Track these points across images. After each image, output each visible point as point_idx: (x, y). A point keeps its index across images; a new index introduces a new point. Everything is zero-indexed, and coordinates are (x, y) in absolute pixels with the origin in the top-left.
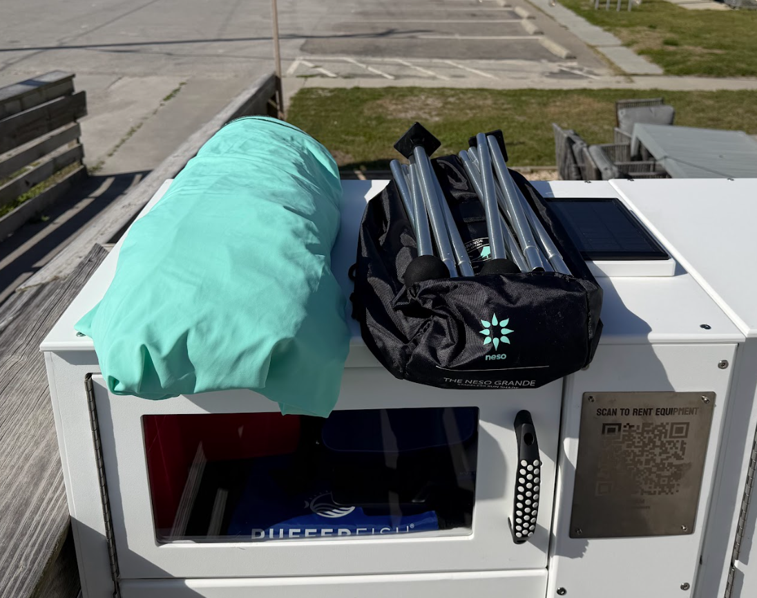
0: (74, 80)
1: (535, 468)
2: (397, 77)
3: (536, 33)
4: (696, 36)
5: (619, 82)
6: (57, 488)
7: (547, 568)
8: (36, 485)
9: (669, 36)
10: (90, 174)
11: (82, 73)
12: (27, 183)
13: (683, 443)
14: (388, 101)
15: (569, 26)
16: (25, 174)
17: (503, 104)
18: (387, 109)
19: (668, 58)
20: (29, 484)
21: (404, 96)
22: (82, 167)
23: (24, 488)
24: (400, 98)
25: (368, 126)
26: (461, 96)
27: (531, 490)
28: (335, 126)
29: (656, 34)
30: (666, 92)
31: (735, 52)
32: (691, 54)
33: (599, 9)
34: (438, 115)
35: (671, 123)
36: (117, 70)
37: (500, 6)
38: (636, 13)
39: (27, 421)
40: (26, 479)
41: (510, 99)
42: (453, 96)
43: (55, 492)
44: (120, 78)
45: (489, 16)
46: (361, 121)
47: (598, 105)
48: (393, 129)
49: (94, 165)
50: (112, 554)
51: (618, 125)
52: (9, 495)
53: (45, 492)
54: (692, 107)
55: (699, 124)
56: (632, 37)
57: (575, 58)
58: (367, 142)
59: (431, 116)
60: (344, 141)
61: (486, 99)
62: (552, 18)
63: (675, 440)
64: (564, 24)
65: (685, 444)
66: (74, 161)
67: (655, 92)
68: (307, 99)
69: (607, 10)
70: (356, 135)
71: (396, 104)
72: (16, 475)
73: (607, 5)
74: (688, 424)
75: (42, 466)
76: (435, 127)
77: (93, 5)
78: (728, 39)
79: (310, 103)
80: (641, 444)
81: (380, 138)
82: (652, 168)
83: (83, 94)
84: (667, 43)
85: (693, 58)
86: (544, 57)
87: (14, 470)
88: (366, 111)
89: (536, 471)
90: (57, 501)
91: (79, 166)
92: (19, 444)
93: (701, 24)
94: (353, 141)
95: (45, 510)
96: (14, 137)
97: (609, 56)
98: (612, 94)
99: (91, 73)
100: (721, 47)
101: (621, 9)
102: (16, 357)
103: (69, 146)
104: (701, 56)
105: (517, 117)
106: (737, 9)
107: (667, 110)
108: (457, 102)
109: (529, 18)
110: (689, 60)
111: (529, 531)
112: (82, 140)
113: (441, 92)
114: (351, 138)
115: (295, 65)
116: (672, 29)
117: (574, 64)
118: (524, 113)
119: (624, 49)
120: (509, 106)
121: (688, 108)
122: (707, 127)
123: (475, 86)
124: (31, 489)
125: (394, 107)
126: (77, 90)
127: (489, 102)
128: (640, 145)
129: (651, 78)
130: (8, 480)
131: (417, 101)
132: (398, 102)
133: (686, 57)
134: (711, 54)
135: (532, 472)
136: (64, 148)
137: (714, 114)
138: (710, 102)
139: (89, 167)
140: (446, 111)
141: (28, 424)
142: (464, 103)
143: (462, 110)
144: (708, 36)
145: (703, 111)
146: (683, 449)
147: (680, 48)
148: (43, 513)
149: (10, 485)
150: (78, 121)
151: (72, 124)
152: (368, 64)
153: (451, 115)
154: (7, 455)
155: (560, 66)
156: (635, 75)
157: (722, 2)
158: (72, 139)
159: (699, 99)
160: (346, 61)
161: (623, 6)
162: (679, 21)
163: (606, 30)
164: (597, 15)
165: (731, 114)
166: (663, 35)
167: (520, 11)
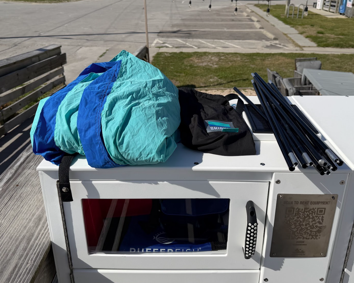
0: (61, 48)
1: (255, 226)
3: (260, 28)
4: (332, 30)
5: (297, 50)
6: (46, 229)
7: (260, 269)
8: (37, 227)
9: (320, 29)
11: (65, 45)
12: (42, 92)
13: (323, 217)
14: (195, 58)
15: (276, 25)
16: (40, 88)
17: (245, 60)
18: (194, 62)
19: (319, 40)
20: (34, 227)
21: (202, 56)
23: (31, 229)
24: (200, 57)
25: (186, 69)
26: (227, 56)
27: (253, 236)
28: (172, 69)
29: (314, 29)
30: (318, 55)
31: (349, 37)
32: (329, 38)
33: (289, 17)
34: (216, 64)
35: (320, 69)
36: (80, 44)
37: (244, 16)
38: (305, 19)
39: (34, 199)
40: (32, 225)
41: (248, 57)
42: (223, 56)
43: (45, 230)
44: (81, 48)
45: (240, 21)
46: (183, 67)
47: (287, 60)
48: (197, 71)
50: (69, 258)
51: (296, 69)
52: (25, 231)
53: (41, 230)
54: (329, 61)
55: (332, 69)
56: (303, 30)
57: (277, 39)
58: (185, 76)
59: (213, 65)
60: (175, 76)
61: (237, 57)
62: (268, 21)
63: (319, 216)
64: (273, 24)
65: (324, 217)
66: (61, 83)
67: (313, 55)
68: (160, 57)
69: (292, 18)
70: (181, 73)
71: (198, 60)
72: (29, 223)
73: (292, 16)
74: (325, 209)
75: (40, 219)
76: (215, 70)
77: (70, 16)
78: (346, 31)
79: (161, 59)
80: (303, 217)
81: (191, 74)
82: (311, 88)
83: (65, 54)
84: (319, 33)
85: (330, 40)
86: (264, 39)
87: (28, 220)
88: (185, 62)
89: (255, 228)
90: (46, 234)
91: (64, 85)
92: (30, 209)
93: (334, 24)
94: (180, 76)
95: (40, 238)
96: (36, 72)
97: (293, 39)
98: (294, 55)
99: (68, 45)
100: (343, 35)
101: (299, 18)
102: (30, 170)
103: (59, 77)
104: (334, 39)
105: (251, 65)
106: (350, 18)
107: (318, 63)
108: (225, 58)
109: (258, 21)
110: (329, 41)
111: (252, 254)
112: (65, 74)
113: (218, 54)
114: (179, 74)
115: (155, 42)
116: (321, 27)
117: (277, 42)
118: (254, 64)
119: (300, 35)
120: (248, 60)
121: (327, 62)
122: (336, 70)
123: (233, 52)
124: (35, 229)
125: (197, 61)
126: (62, 52)
127: (239, 59)
128: (306, 78)
129: (311, 48)
130: (25, 225)
131: (208, 58)
132: (199, 59)
133: (327, 39)
134: (338, 38)
135: (253, 229)
136: (57, 78)
137: (339, 65)
138: (337, 59)
140: (220, 63)
141: (34, 200)
142: (228, 59)
143: (227, 62)
144: (337, 30)
145: (334, 63)
146: (322, 220)
147: (325, 35)
148: (39, 240)
149: (25, 227)
150: (63, 66)
151: (60, 67)
152: (187, 42)
153: (222, 64)
154: (25, 214)
155: (271, 43)
156: (304, 47)
157: (344, 14)
158: (60, 74)
159: (332, 58)
160: (177, 40)
161: (300, 16)
162: (324, 23)
163: (292, 27)
164: (288, 20)
165: (346, 65)
166: (317, 29)
167: (253, 18)
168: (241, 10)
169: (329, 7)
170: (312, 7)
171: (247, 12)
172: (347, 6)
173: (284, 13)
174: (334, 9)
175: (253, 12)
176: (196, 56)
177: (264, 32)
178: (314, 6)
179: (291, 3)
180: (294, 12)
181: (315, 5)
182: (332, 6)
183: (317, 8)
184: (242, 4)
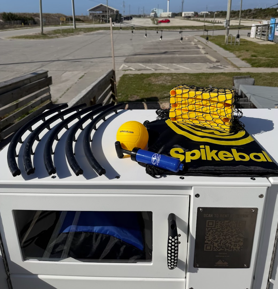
0: (48, 73)
2: (156, 70)
3: (205, 54)
4: (263, 54)
5: (235, 70)
9: (253, 53)
10: (53, 104)
11: (51, 70)
12: (32, 107)
14: (152, 78)
15: (217, 51)
16: (31, 104)
17: (193, 78)
18: (152, 81)
19: (253, 61)
21: (158, 76)
22: (50, 101)
25: (145, 87)
26: (178, 76)
28: (134, 87)
29: (249, 53)
30: (252, 73)
32: (261, 60)
33: (228, 45)
34: (170, 82)
35: (254, 85)
36: (64, 69)
37: (192, 45)
38: (241, 46)
41: (195, 76)
42: (175, 76)
44: (65, 72)
45: (189, 48)
46: (143, 85)
47: (227, 78)
48: (154, 88)
49: (55, 101)
50: (5, 264)
51: (234, 85)
54: (262, 78)
55: (264, 85)
56: (240, 54)
57: (219, 62)
58: (145, 92)
59: (167, 83)
60: (137, 92)
61: (187, 77)
62: (211, 48)
64: (215, 50)
66: (48, 99)
67: (248, 73)
68: (125, 78)
69: (231, 45)
70: (141, 90)
71: (155, 79)
73: (231, 43)
76: (168, 87)
78: (275, 54)
79: (126, 79)
81: (149, 91)
82: (246, 101)
83: (51, 77)
84: (252, 56)
85: (262, 61)
86: (208, 62)
88: (145, 81)
93: (265, 49)
94: (140, 92)
97: (232, 61)
98: (232, 74)
99: (56, 70)
100: (272, 57)
101: (236, 45)
104: (265, 60)
105: (197, 83)
107: (252, 80)
108: (177, 78)
109: (203, 48)
110: (261, 62)
112: (51, 92)
113: (171, 75)
114: (139, 91)
115: (122, 67)
116: (254, 52)
117: (219, 64)
118: (200, 81)
119: (237, 58)
120: (195, 79)
121: (260, 79)
122: (267, 86)
123: (183, 72)
126: (49, 76)
127: (188, 78)
128: (242, 92)
129: (247, 69)
131: (162, 78)
133: (259, 61)
134: (269, 60)
136: (45, 95)
137: (270, 81)
138: (269, 77)
139: (53, 101)
140: (173, 81)
142: (179, 78)
143: (178, 81)
144: (267, 53)
145: (266, 80)
147: (257, 58)
150: (50, 86)
151: (47, 87)
152: (146, 66)
153: (174, 82)
155: (214, 65)
156: (241, 67)
157: (272, 41)
158: (47, 92)
159: (264, 76)
160: (139, 65)
161: (237, 44)
162: (257, 48)
163: (230, 52)
164: (227, 47)
165: (276, 81)
166: (251, 53)
167: (199, 46)
168: (190, 40)
169: (260, 36)
170: (247, 36)
171: (194, 42)
172: (275, 34)
173: (224, 42)
174: (265, 38)
175: (199, 41)
176: (153, 77)
177: (208, 56)
178: (248, 36)
179: (229, 34)
180: (232, 40)
181: (249, 34)
182: (263, 35)
183: (251, 37)
184: (190, 36)
